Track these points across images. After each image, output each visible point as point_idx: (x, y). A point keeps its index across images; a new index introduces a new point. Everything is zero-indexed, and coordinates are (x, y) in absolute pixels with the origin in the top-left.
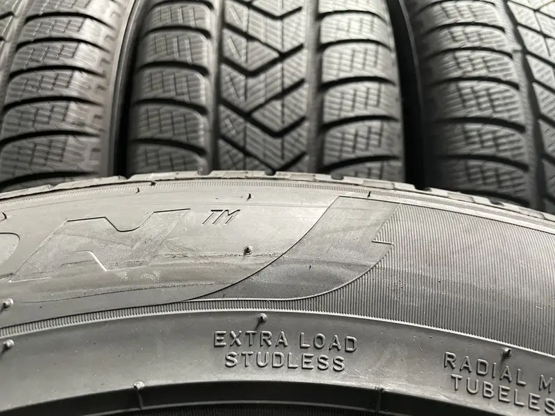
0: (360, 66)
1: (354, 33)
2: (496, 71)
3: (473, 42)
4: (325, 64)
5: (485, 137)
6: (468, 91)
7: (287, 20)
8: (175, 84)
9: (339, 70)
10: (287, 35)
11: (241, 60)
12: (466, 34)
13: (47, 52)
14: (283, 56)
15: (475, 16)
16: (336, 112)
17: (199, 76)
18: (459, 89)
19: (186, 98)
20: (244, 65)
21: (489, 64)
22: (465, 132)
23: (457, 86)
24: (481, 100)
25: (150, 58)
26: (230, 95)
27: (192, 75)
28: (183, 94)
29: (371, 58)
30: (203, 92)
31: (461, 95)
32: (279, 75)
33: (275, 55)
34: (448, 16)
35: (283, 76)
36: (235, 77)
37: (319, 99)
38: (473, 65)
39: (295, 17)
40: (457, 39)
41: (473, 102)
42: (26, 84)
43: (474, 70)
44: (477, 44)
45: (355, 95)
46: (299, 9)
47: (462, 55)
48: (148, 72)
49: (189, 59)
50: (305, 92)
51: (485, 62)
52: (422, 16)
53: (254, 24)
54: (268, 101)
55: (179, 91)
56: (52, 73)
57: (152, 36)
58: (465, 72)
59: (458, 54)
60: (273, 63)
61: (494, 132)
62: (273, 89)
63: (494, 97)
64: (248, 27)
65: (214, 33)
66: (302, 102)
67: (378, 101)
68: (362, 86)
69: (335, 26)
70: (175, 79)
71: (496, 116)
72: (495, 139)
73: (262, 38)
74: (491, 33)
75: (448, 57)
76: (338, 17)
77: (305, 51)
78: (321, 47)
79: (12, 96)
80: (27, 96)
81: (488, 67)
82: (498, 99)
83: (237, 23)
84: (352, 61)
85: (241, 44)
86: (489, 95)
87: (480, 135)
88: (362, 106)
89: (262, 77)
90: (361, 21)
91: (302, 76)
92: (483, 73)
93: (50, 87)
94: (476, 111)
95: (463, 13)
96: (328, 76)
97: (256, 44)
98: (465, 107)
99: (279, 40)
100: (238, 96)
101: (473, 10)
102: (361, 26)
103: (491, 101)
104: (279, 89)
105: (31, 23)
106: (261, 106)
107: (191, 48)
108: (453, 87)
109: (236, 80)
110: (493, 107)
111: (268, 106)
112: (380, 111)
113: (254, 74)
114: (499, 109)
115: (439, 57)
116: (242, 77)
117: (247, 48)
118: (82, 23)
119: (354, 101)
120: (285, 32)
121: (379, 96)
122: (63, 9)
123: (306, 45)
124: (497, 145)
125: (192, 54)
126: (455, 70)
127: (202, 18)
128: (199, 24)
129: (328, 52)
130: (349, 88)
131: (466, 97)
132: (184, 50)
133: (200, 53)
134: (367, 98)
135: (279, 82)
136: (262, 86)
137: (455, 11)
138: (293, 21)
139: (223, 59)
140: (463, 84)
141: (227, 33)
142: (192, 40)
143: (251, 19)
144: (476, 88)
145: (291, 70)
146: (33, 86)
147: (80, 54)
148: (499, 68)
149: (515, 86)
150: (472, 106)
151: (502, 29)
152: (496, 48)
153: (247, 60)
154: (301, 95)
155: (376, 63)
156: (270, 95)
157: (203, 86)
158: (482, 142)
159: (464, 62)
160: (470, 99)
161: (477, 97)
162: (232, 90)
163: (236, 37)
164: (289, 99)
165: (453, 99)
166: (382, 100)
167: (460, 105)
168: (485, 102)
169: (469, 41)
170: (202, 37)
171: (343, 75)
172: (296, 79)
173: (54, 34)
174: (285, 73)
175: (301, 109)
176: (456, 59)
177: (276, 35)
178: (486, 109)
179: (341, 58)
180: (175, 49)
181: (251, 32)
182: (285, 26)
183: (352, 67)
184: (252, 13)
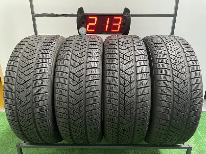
0: (144, 85)
1: (143, 78)
3: (164, 79)
6: (162, 89)
7: (131, 75)
9: (140, 86)
10: (131, 79)
11: (124, 84)
12: (163, 77)
13: (91, 83)
14: (131, 83)
15: (165, 73)
16: (140, 94)
17: (116, 87)
19: (115, 91)
22: (161, 96)
26: (122, 91)
37: (137, 91)
41: (163, 91)
42: (89, 89)
46: (133, 73)
47: (162, 81)
48: (107, 85)
49: (115, 84)
50: (134, 90)
51: (166, 83)
55: (113, 90)
56: (93, 87)
65: (119, 78)
71: (167, 94)
74: (168, 77)
77: (134, 82)
79: (87, 91)
80: (89, 91)
83: (122, 76)
85: (123, 81)
86: (166, 90)
87: (164, 97)
88: (144, 92)
89: (127, 87)
90: (144, 75)
92: (165, 85)
93: (93, 89)
94: (163, 93)
96: (138, 87)
97: (126, 81)
106: (127, 93)
110: (166, 92)
116: (124, 87)
124: (166, 99)
126: (161, 84)
129: (138, 82)
130: (142, 89)
139: (120, 84)
144: (164, 88)
145: (132, 86)
147: (96, 82)
148: (168, 85)
149: (171, 88)
152: (169, 81)
157: (117, 89)
164: (132, 91)
172: (133, 88)
177: (129, 79)
181: (125, 78)
183: (142, 85)
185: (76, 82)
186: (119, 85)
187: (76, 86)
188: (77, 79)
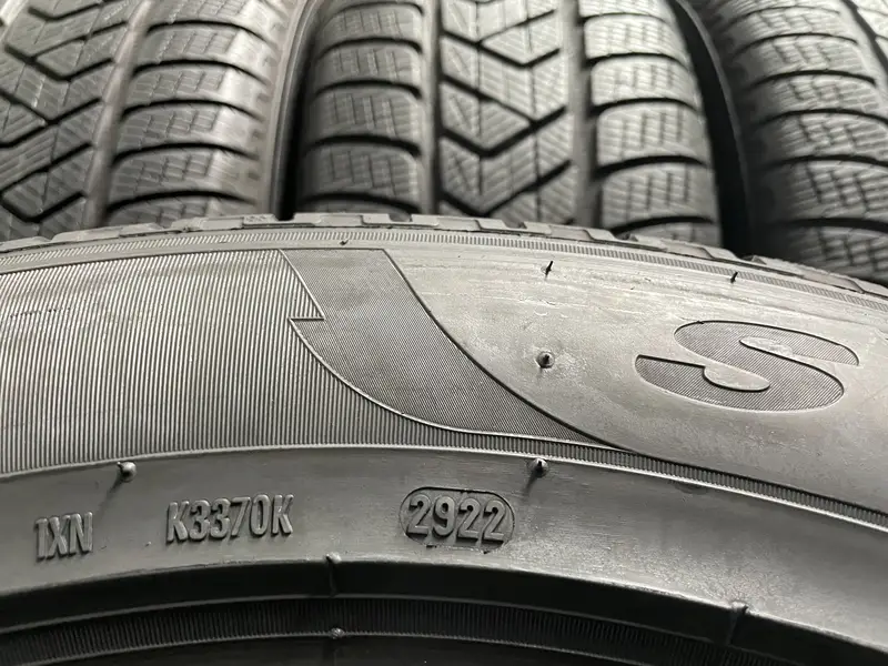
0: (655, 139)
1: (643, 89)
2: (866, 146)
3: (829, 100)
4: (602, 137)
5: (855, 249)
6: (825, 176)
7: (539, 70)
8: (370, 169)
9: (624, 146)
10: (541, 93)
11: (471, 132)
12: (816, 88)
13: (171, 123)
14: (536, 126)
15: (829, 60)
16: (622, 211)
17: (406, 157)
18: (811, 175)
19: (387, 192)
20: (477, 141)
21: (856, 135)
22: (823, 241)
23: (807, 169)
24: (847, 191)
25: (328, 130)
26: (456, 186)
27: (396, 156)
28: (383, 186)
29: (671, 127)
30: (413, 183)
31: (814, 184)
32: (530, 154)
33: (523, 124)
34: (785, 60)
35: (537, 156)
36: (463, 159)
37: (594, 191)
38: (831, 136)
39: (550, 65)
40: (803, 95)
41: (834, 194)
42: (142, 172)
43: (833, 144)
44: (834, 104)
45: (650, 184)
46: (555, 53)
47: (812, 121)
48: (326, 151)
49: (390, 132)
50: (572, 180)
51: (849, 131)
52: (742, 60)
53: (488, 75)
54: (515, 195)
55: (377, 181)
56: (181, 155)
57: (329, 96)
58: (818, 148)
59: (807, 119)
60: (521, 136)
61: (869, 241)
62: (523, 177)
63: (867, 186)
64: (479, 80)
65: (427, 90)
66: (568, 197)
67: (686, 195)
68: (660, 171)
69: (612, 78)
70: (370, 162)
71: (871, 216)
72: (871, 251)
73: (502, 97)
74: (856, 87)
75: (790, 125)
76: (617, 63)
77: (569, 117)
78: (594, 111)
79: (120, 189)
80: (144, 190)
81: (854, 140)
82: (872, 190)
83: (462, 76)
84: (643, 132)
85: (469, 107)
86: (858, 183)
87: (847, 246)
88: (661, 202)
89: (504, 158)
90: (653, 70)
91: (565, 155)
92: (847, 148)
93: (179, 175)
94: (838, 207)
95: (809, 55)
96: (608, 156)
97: (493, 107)
98: (820, 201)
99: (528, 100)
100: (469, 188)
101: (825, 50)
102: (654, 78)
103: (863, 192)
104: (531, 177)
105: (144, 76)
107: (393, 115)
108: (800, 171)
109: (464, 164)
110: (866, 202)
111: (517, 204)
112: (690, 209)
113: (492, 153)
114: (875, 205)
115: (775, 124)
116: (473, 159)
117: (479, 112)
118: (223, 77)
119: (649, 193)
120: (537, 87)
121: (686, 186)
122: (192, 55)
123: (570, 108)
124: (875, 262)
125: (395, 124)
126: (804, 144)
127: (408, 68)
128: (403, 76)
129: (605, 118)
130: (641, 174)
131: (823, 187)
132: (382, 117)
133: (407, 121)
134: (669, 189)
135: (530, 166)
136: (504, 172)
137: (797, 53)
138: (549, 71)
139: (441, 131)
140: (817, 166)
141: (447, 90)
142: (394, 102)
143: (483, 68)
144: (838, 173)
145: (549, 146)
146: (153, 175)
147: (221, 124)
148: (872, 141)
150: (832, 201)
151: (871, 81)
152: (864, 110)
153: (480, 133)
154: (567, 186)
155: (679, 134)
156: (518, 186)
157: (413, 174)
158: (851, 257)
159: (816, 131)
160: (830, 190)
161: (840, 187)
162: (458, 179)
163: (461, 96)
164: (548, 191)
165: (803, 189)
166: (692, 192)
167: (814, 200)
168: (853, 194)
169: (821, 100)
170: (409, 98)
171: (631, 154)
172: (557, 161)
173: (182, 94)
174: (541, 152)
175: (567, 207)
176: (803, 126)
177: (523, 93)
178: (855, 204)
179: (625, 128)
180: (369, 116)
181: (485, 89)
182: (537, 79)
183: (643, 140)
184: (485, 59)
185: (30, 116)
186: (426, 146)
187: (23, 146)
188: (41, 92)
